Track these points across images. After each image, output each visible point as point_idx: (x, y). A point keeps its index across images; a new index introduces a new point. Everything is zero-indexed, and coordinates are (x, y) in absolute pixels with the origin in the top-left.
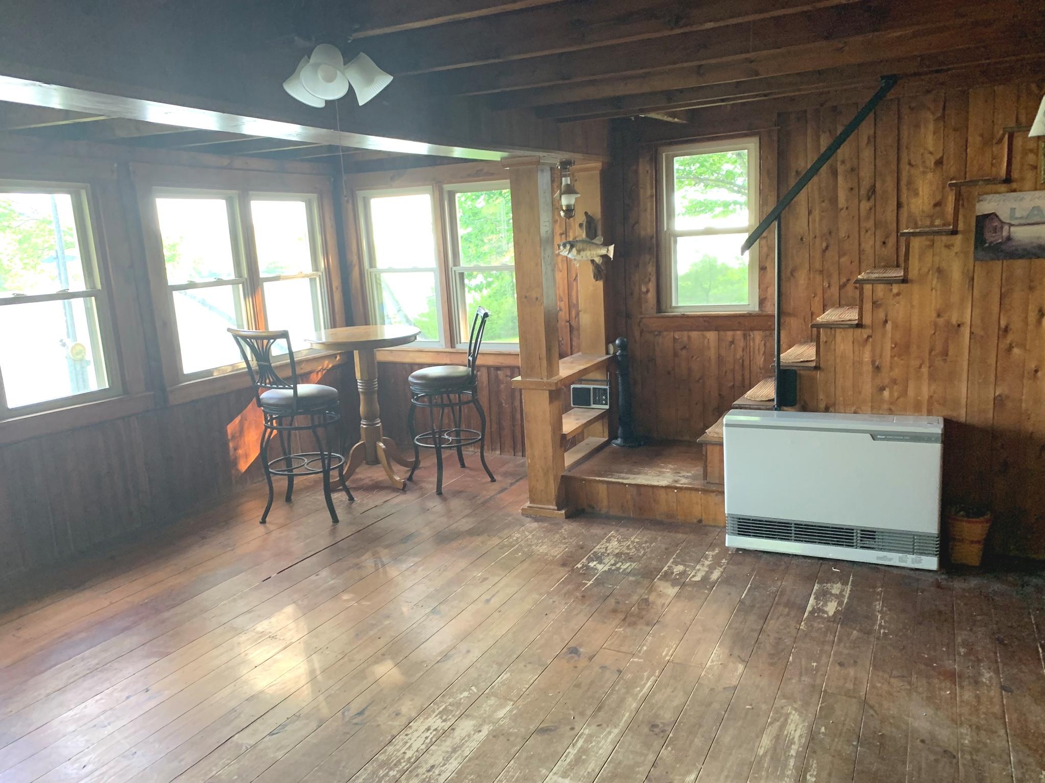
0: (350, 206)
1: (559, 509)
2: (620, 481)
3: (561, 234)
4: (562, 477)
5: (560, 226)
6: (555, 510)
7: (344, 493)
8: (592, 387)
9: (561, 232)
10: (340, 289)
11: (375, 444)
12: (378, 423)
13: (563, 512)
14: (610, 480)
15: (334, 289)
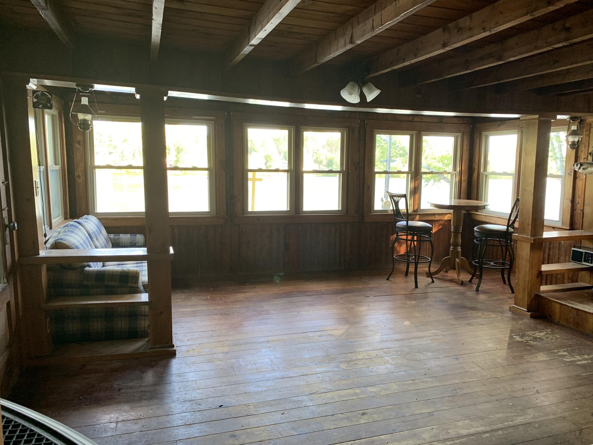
0: (478, 140)
1: (528, 311)
2: (567, 304)
3: (584, 158)
4: (536, 295)
5: (584, 154)
6: (525, 311)
7: (431, 279)
8: (584, 251)
9: (585, 157)
10: (466, 181)
11: (455, 260)
12: (459, 249)
13: (530, 313)
14: (563, 303)
15: (462, 181)
